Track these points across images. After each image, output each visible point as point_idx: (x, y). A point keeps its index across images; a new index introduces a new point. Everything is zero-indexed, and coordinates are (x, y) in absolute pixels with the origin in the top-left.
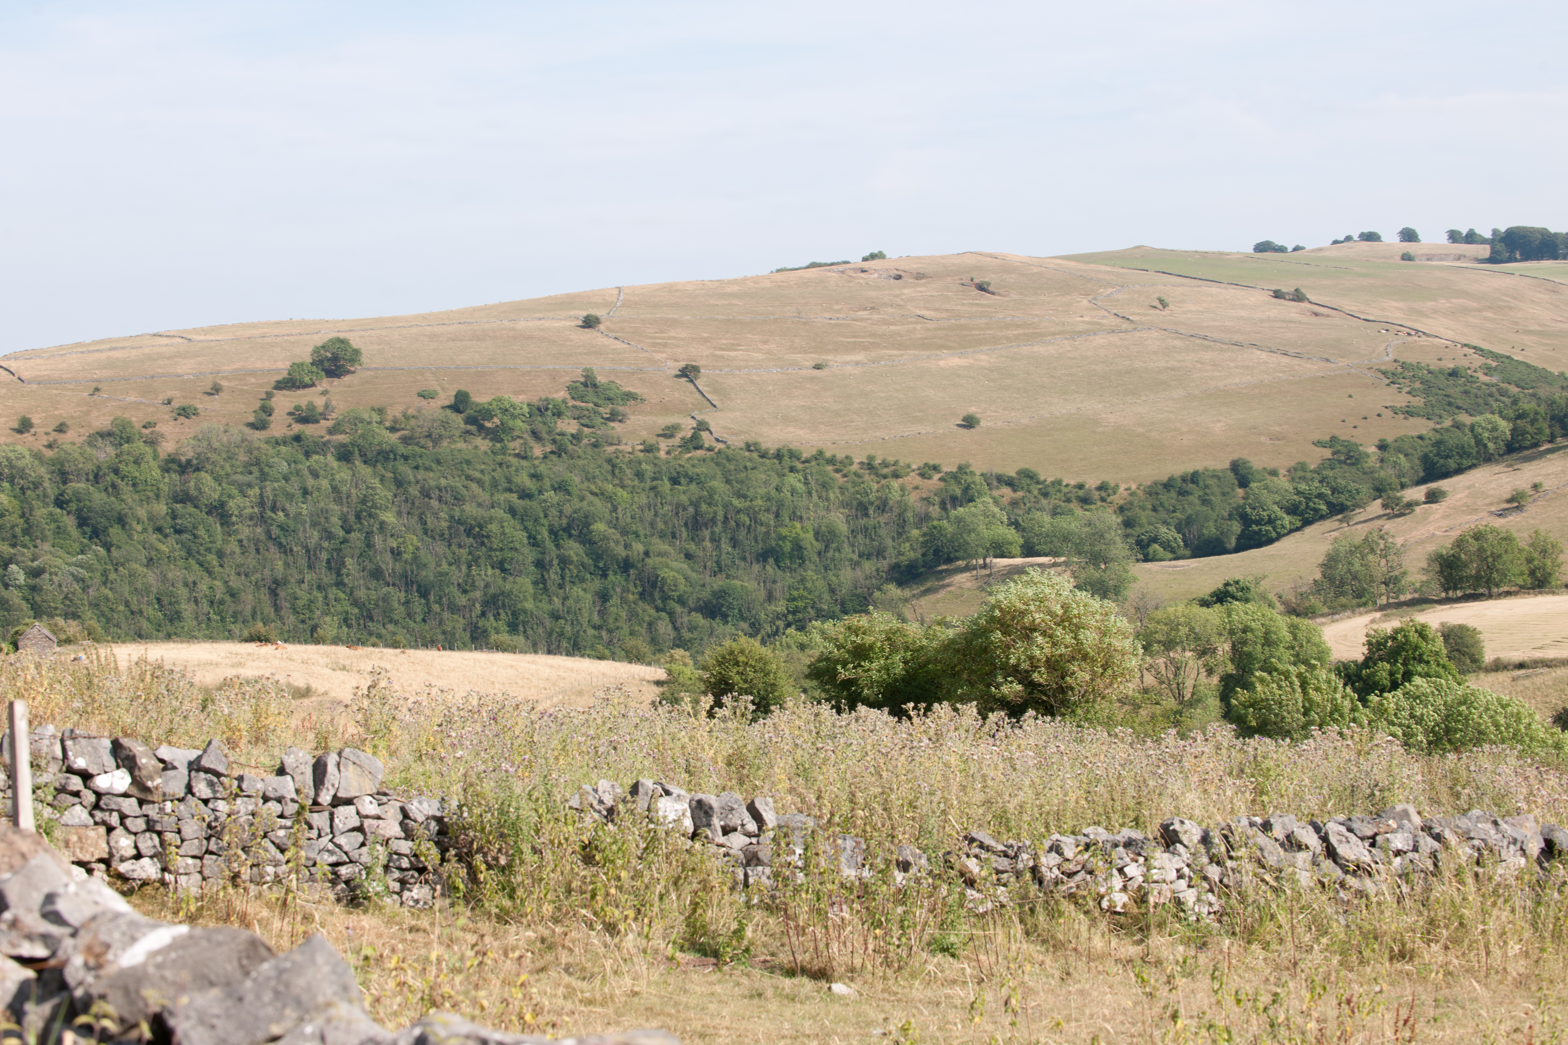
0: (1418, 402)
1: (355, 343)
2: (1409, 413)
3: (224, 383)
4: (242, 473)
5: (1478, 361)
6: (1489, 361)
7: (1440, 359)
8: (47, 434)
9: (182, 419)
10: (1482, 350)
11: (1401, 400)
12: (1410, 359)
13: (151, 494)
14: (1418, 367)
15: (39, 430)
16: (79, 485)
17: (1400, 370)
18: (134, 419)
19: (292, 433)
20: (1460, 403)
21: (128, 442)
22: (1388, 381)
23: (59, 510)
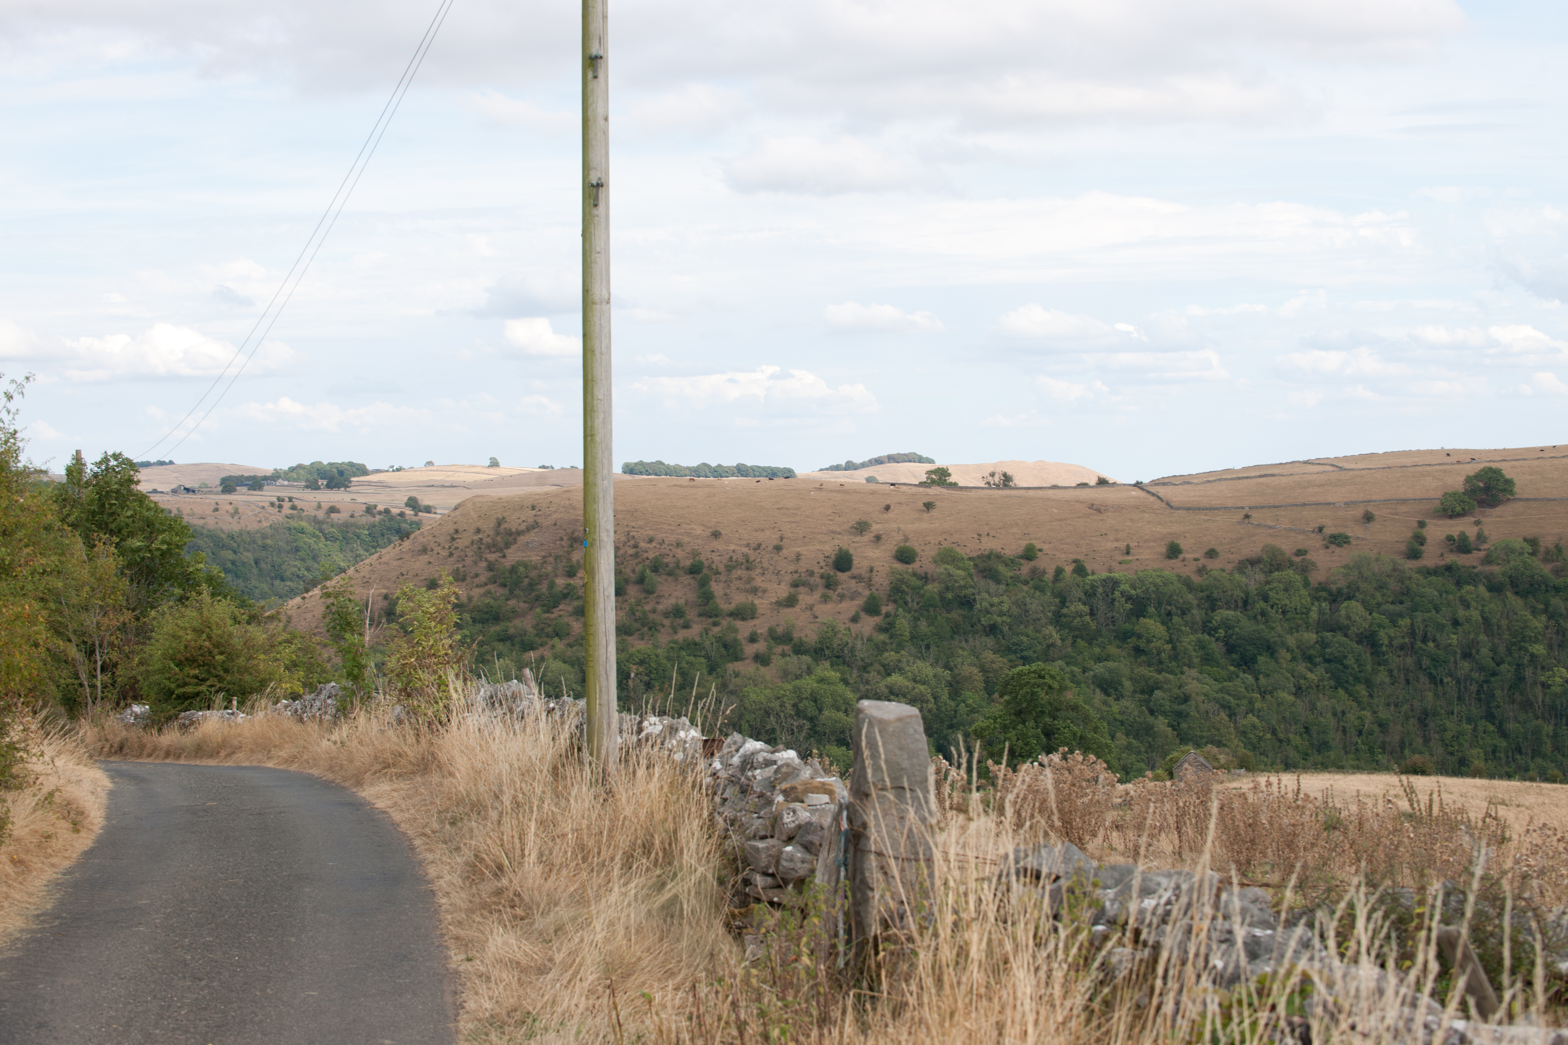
1: (1508, 474)
3: (1376, 513)
4: (1393, 603)
8: (1196, 560)
9: (1333, 547)
13: (1300, 622)
15: (1187, 556)
16: (1228, 612)
18: (1284, 547)
19: (1443, 563)
21: (1277, 570)
23: (1207, 637)
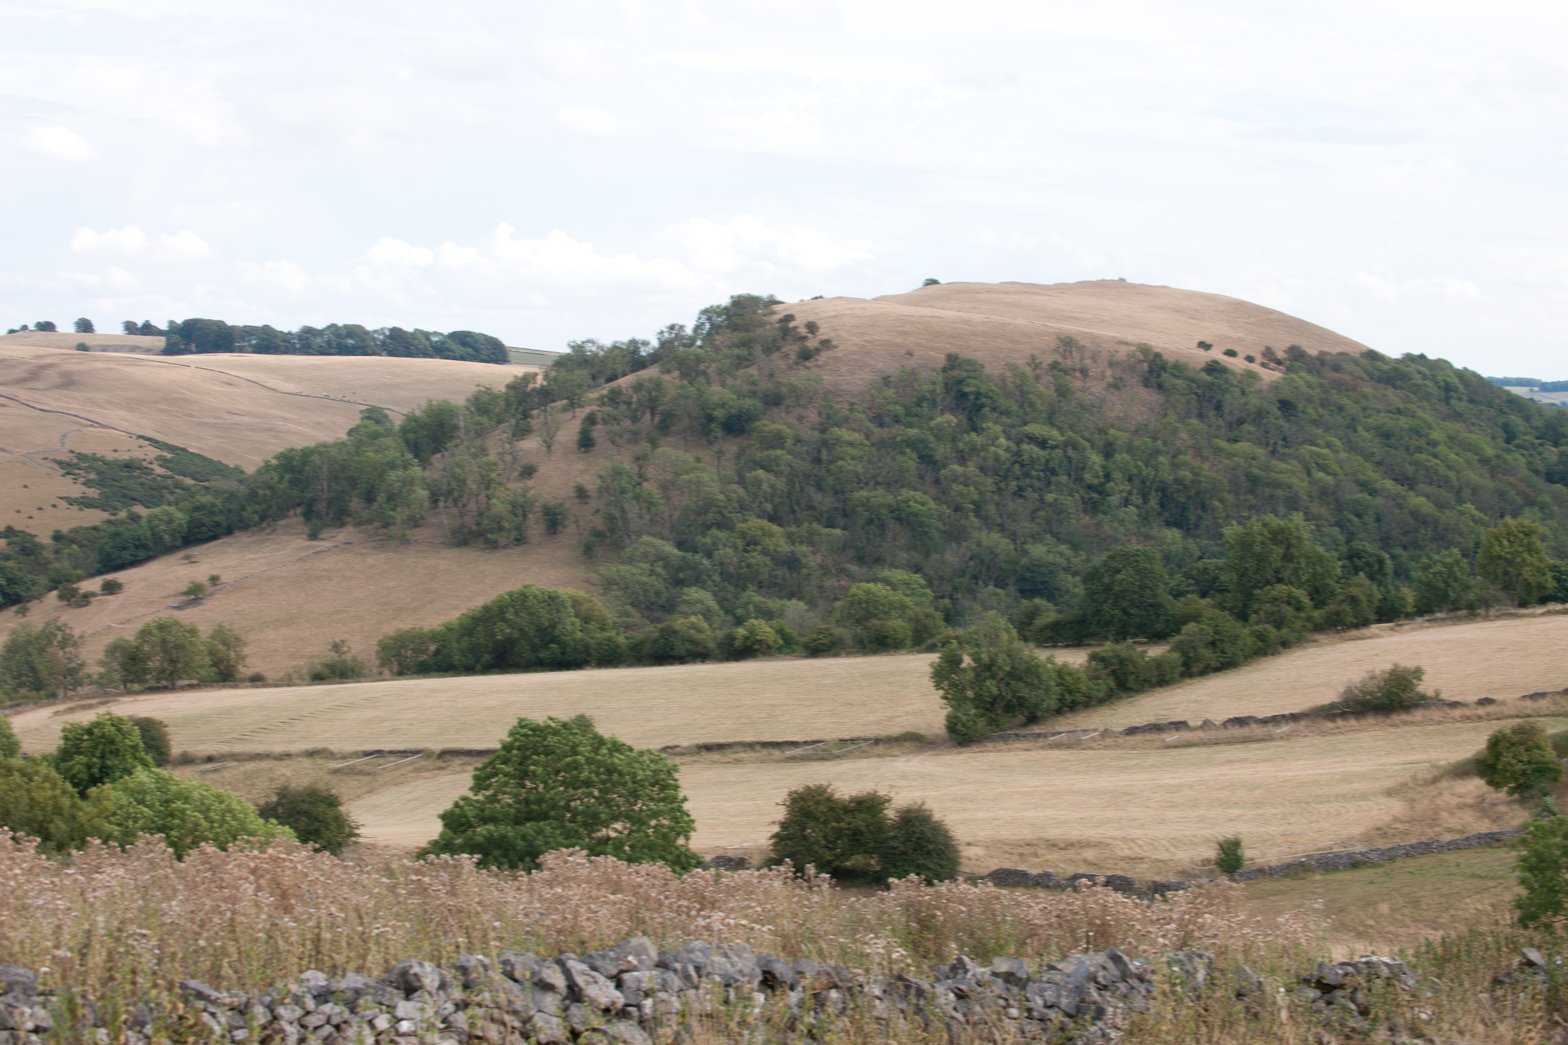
0: (93, 493)
2: (85, 503)
5: (153, 453)
6: (165, 454)
7: (115, 451)
10: (157, 442)
11: (77, 490)
12: (86, 449)
14: (94, 458)
17: (75, 461)
20: (134, 494)
22: (63, 471)
